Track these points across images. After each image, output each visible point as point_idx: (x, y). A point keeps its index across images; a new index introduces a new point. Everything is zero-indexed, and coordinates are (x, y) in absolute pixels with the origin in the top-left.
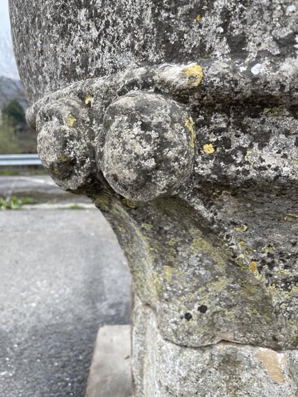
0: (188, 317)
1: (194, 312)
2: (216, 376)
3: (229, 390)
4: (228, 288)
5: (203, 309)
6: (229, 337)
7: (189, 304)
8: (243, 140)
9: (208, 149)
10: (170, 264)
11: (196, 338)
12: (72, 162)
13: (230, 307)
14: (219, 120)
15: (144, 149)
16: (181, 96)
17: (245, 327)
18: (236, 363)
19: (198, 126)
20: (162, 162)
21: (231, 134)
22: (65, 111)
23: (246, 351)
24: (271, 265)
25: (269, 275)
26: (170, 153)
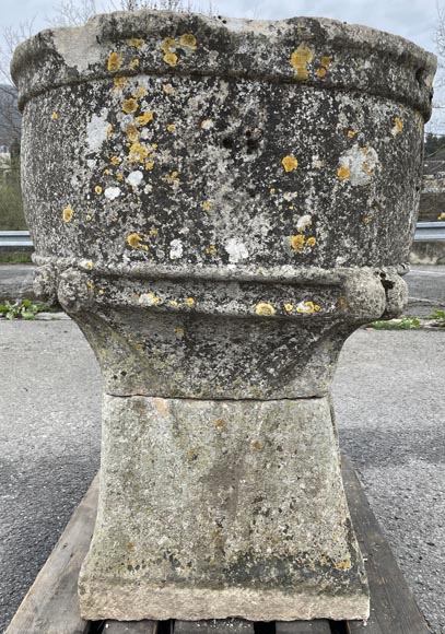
0: (115, 377)
1: (119, 375)
2: (131, 413)
3: (140, 423)
4: (136, 361)
5: (124, 373)
6: (141, 392)
7: (116, 370)
8: (114, 289)
9: (101, 292)
10: (104, 347)
11: (120, 391)
12: (48, 295)
13: (139, 373)
14: (104, 281)
15: (70, 293)
16: (88, 272)
17: (148, 385)
18: (144, 407)
19: (95, 283)
20: (77, 298)
21: (109, 286)
22: (45, 273)
23: (150, 399)
24: (150, 347)
25: (150, 353)
26: (80, 295)
